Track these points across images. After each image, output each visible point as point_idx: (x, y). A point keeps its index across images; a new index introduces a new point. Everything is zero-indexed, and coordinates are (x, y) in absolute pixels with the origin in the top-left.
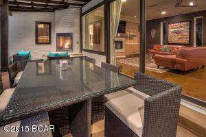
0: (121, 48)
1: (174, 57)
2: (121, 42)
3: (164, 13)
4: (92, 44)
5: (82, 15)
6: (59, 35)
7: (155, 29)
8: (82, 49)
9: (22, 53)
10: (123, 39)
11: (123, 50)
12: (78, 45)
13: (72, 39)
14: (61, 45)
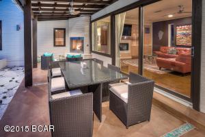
0: (127, 49)
1: (173, 60)
2: (127, 44)
3: (171, 16)
4: (99, 45)
5: (91, 22)
6: (72, 39)
7: (163, 31)
8: (91, 51)
9: (47, 54)
10: (129, 42)
11: (129, 51)
12: (88, 48)
13: (83, 42)
14: (74, 47)
